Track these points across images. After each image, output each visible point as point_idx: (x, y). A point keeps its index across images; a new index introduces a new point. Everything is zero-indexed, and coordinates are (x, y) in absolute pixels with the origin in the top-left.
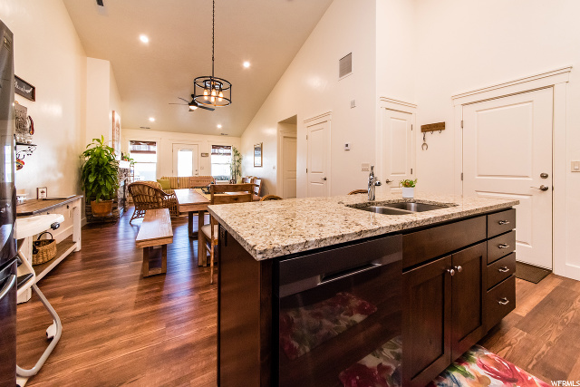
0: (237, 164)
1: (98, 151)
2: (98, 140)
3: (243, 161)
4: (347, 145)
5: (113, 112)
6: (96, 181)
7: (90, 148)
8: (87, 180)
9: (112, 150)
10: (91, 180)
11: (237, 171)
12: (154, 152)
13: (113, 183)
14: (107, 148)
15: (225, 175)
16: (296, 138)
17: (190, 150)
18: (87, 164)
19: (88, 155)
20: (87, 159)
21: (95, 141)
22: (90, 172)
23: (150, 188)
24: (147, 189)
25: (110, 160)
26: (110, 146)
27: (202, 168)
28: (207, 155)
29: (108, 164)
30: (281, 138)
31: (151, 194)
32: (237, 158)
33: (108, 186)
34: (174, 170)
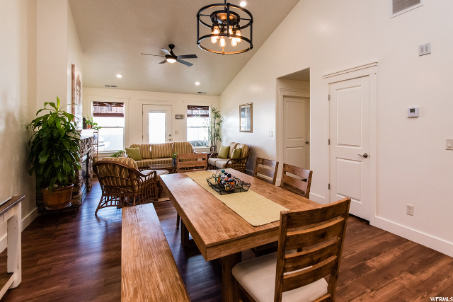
0: (217, 127)
1: (53, 119)
2: (52, 104)
3: (223, 124)
4: (412, 111)
5: (73, 66)
6: (49, 162)
7: (41, 114)
8: (37, 160)
9: (72, 117)
10: (43, 160)
11: (216, 136)
12: (121, 115)
13: (72, 163)
14: (65, 114)
15: (202, 139)
16: (309, 98)
17: (163, 112)
18: (38, 137)
19: (39, 124)
20: (37, 129)
21: (48, 106)
22: (40, 149)
23: (121, 167)
24: (118, 170)
25: (69, 131)
26: (69, 111)
27: (176, 132)
28: (182, 117)
29: (65, 135)
30: (281, 98)
31: (124, 176)
32: (217, 121)
33: (66, 166)
34: (145, 134)
